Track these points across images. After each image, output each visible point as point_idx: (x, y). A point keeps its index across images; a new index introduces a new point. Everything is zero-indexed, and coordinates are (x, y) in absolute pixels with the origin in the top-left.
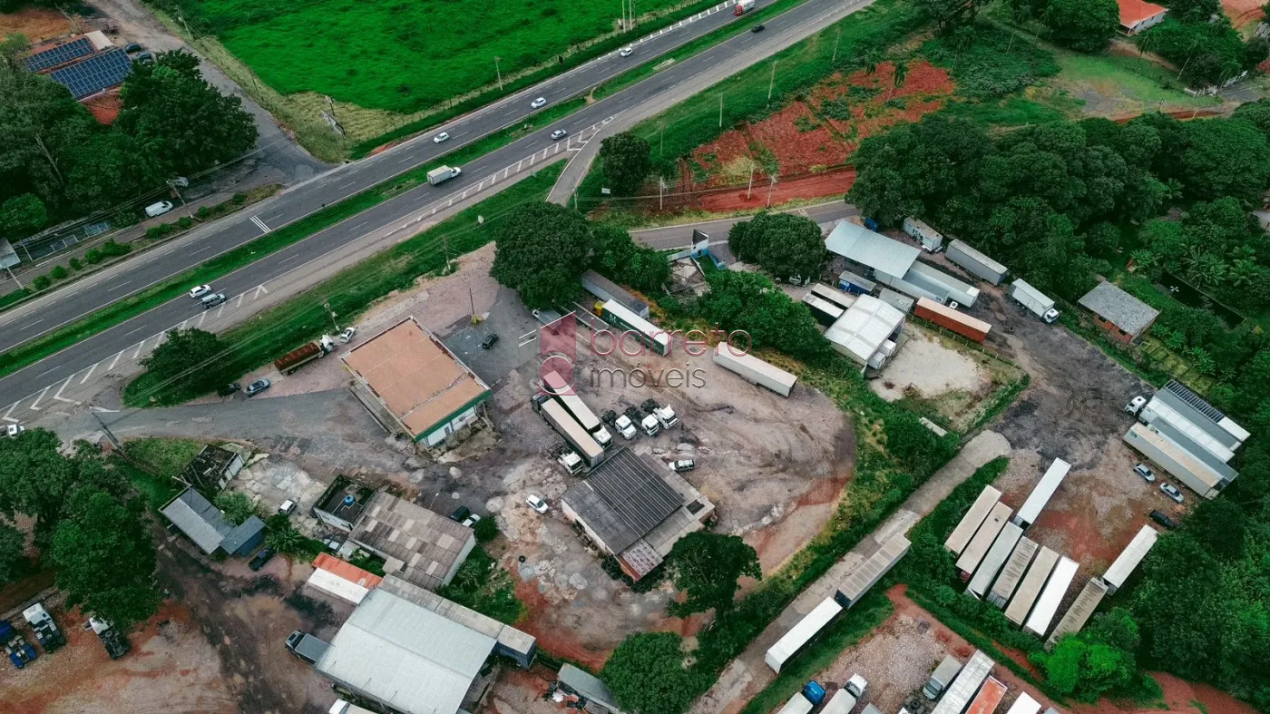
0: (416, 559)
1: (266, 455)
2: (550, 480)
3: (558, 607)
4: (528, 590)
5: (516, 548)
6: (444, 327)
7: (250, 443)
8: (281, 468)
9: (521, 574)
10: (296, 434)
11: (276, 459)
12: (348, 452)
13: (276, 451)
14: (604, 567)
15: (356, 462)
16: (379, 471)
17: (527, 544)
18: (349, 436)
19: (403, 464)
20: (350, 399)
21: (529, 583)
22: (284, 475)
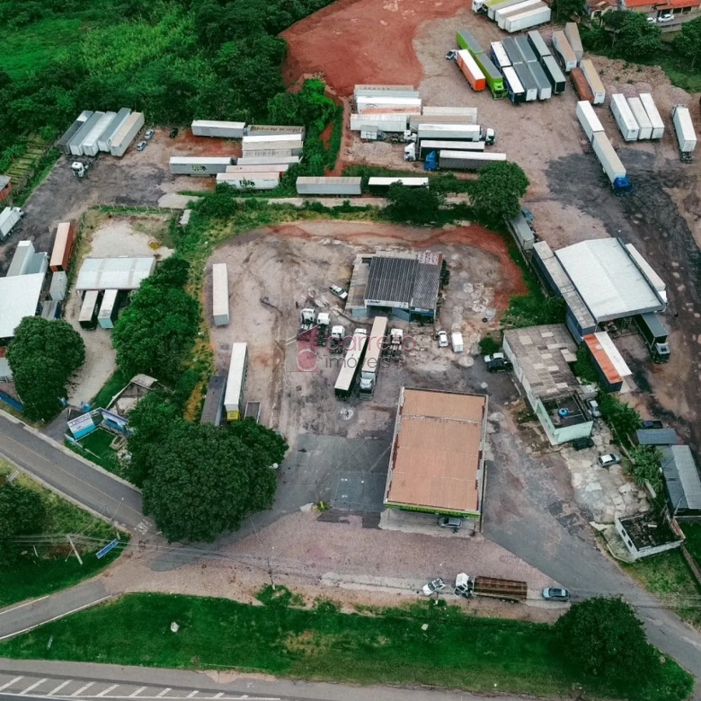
0: (552, 346)
1: (593, 524)
2: (417, 348)
3: (492, 285)
4: (499, 304)
5: (482, 329)
6: (351, 526)
7: (599, 546)
8: (588, 502)
9: (494, 314)
10: (555, 523)
11: (588, 514)
12: (527, 474)
13: (582, 521)
14: (447, 283)
15: (529, 460)
16: (519, 441)
17: (473, 326)
18: (516, 487)
19: (497, 432)
20: (488, 519)
21: (494, 306)
22: (590, 494)
